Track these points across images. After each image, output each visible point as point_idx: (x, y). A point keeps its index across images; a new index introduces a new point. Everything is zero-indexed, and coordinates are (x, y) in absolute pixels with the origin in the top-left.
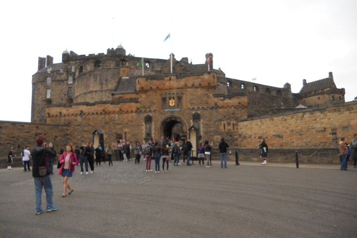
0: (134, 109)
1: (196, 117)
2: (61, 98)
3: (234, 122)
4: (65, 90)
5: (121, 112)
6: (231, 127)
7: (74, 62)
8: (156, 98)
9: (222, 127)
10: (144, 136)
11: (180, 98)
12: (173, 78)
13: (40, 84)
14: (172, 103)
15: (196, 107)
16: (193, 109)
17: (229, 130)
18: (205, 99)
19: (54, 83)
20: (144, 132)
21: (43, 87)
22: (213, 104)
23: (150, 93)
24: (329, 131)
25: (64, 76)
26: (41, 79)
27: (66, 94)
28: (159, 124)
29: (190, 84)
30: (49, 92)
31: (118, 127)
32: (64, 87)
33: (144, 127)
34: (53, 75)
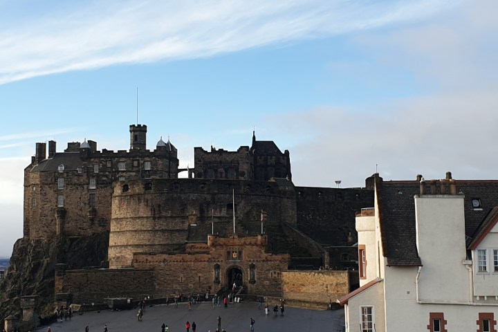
0: (206, 259)
1: (252, 267)
2: (79, 208)
3: (279, 272)
4: (86, 197)
5: (196, 260)
6: (276, 275)
7: (97, 160)
8: (223, 251)
9: (270, 275)
10: (214, 279)
11: (240, 253)
12: (236, 237)
13: (47, 186)
14: (235, 255)
15: (252, 260)
16: (250, 261)
17: (275, 277)
18: (259, 254)
19: (69, 187)
20: (214, 276)
21: (52, 191)
22: (264, 259)
23: (218, 247)
24: (325, 285)
25: (84, 179)
26: (49, 180)
27: (87, 202)
28: (225, 271)
29: (247, 243)
30: (61, 198)
31: (194, 272)
32: (83, 193)
33: (213, 273)
34: (67, 176)
